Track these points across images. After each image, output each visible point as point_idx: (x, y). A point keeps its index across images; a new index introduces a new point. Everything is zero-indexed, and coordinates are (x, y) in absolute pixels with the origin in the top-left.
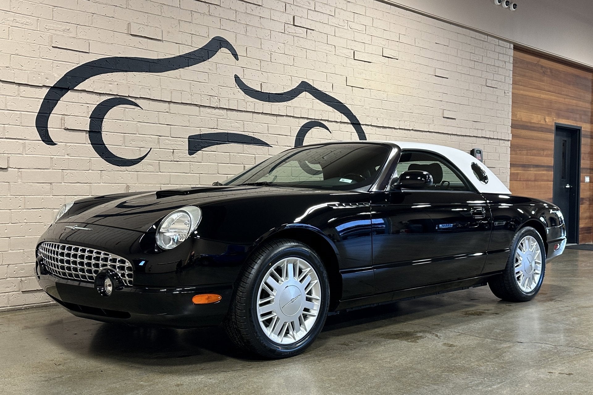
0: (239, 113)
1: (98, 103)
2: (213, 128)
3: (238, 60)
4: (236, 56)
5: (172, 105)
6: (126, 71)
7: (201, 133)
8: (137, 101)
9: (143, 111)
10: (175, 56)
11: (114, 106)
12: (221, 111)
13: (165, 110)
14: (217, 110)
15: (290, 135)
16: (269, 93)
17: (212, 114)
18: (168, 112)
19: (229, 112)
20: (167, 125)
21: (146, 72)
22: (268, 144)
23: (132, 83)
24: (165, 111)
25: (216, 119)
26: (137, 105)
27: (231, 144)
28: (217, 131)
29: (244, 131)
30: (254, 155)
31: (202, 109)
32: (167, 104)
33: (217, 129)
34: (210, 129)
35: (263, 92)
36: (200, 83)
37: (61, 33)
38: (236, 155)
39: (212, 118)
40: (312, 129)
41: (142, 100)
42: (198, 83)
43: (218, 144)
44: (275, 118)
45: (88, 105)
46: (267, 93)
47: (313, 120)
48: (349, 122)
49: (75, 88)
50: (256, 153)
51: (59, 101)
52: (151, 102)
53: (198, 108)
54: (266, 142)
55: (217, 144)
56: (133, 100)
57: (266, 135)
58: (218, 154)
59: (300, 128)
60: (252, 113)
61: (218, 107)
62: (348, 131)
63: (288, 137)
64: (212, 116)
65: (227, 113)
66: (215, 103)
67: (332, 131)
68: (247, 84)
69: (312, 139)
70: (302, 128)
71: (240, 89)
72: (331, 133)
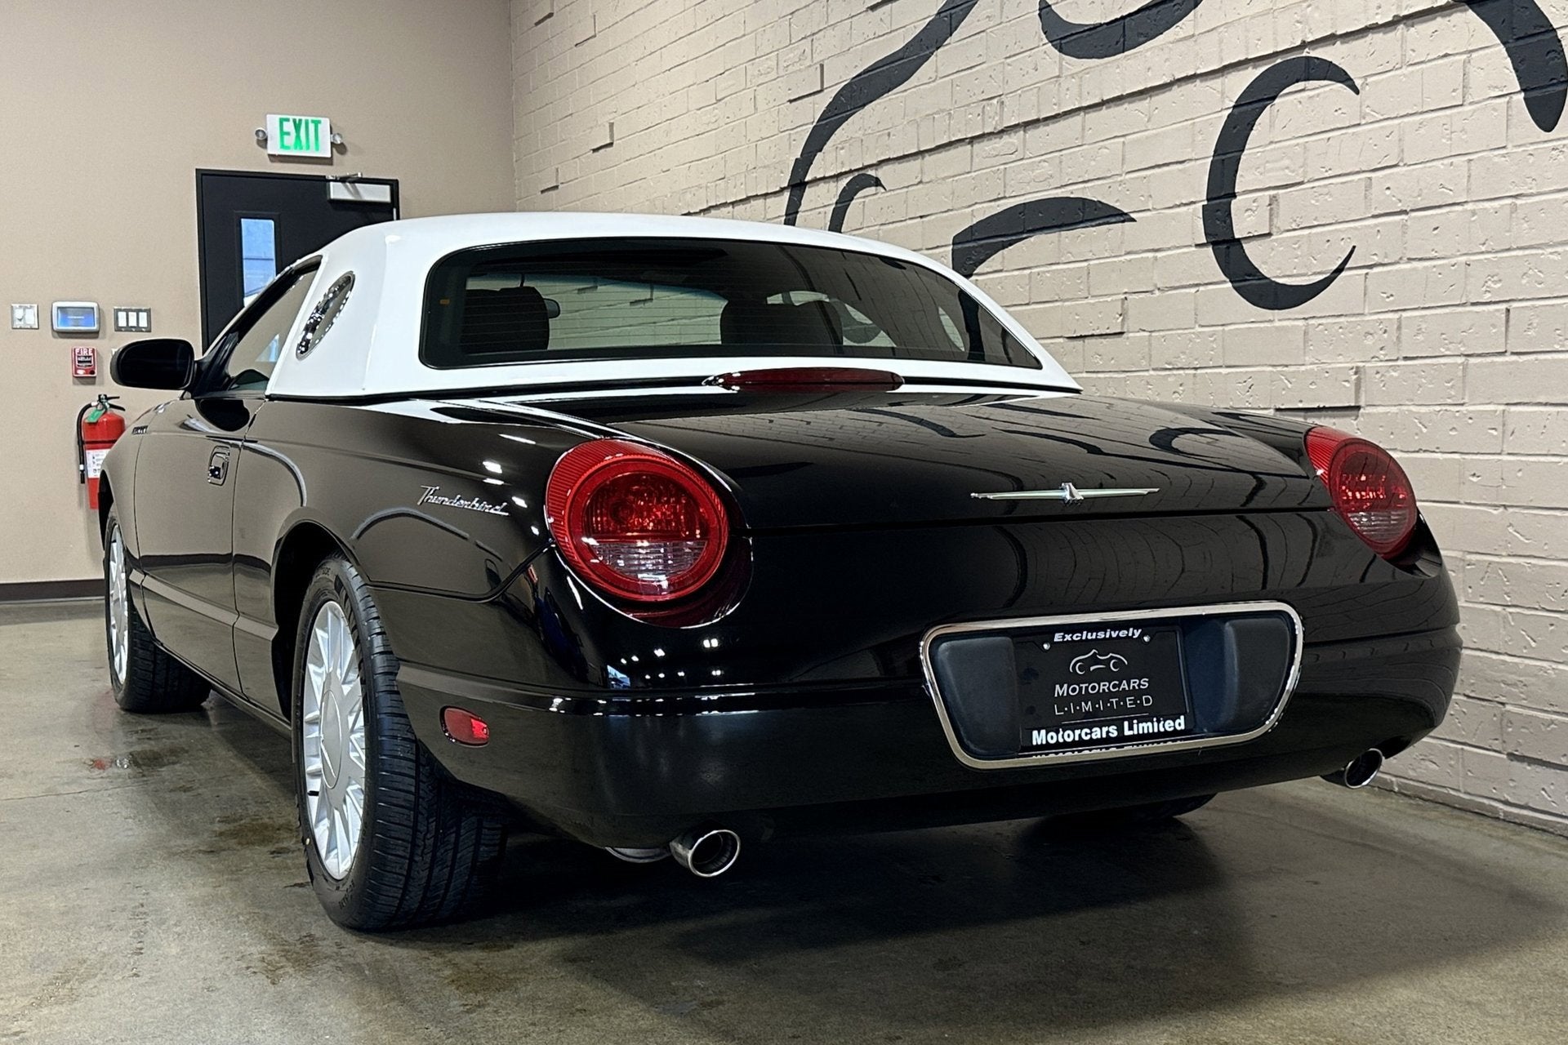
0: (1051, 127)
1: (835, 200)
2: (999, 199)
5: (927, 157)
6: (864, 105)
7: (976, 222)
8: (879, 173)
9: (889, 194)
10: (931, 19)
11: (853, 199)
12: (1014, 139)
13: (916, 178)
14: (1006, 138)
15: (1193, 155)
16: (1123, 18)
17: (995, 153)
18: (921, 182)
19: (1033, 133)
20: (921, 217)
21: (889, 91)
22: (1123, 214)
23: (870, 131)
24: (917, 181)
25: (1002, 167)
26: (877, 182)
27: (1032, 239)
28: (1005, 204)
29: (1062, 186)
30: (1085, 264)
31: (976, 146)
32: (919, 161)
33: (1005, 198)
34: (993, 203)
36: (974, 70)
37: (797, 67)
38: (1044, 272)
39: (993, 169)
40: (1277, 101)
41: (886, 168)
42: (970, 71)
43: (1004, 246)
44: (1144, 104)
45: (826, 209)
46: (1116, 20)
47: (1279, 61)
49: (806, 180)
50: (1090, 256)
51: (798, 215)
52: (897, 165)
53: (969, 147)
54: (1117, 205)
55: (1003, 248)
56: (873, 172)
57: (1119, 179)
58: (1006, 277)
59: (1230, 111)
60: (1082, 114)
61: (999, 128)
62: (1446, 55)
63: (1186, 165)
64: (994, 161)
65: (1024, 139)
66: (994, 118)
67: (1365, 77)
68: (1067, 16)
69: (1273, 146)
70: (1236, 110)
71: (1051, 42)
72: (1357, 92)
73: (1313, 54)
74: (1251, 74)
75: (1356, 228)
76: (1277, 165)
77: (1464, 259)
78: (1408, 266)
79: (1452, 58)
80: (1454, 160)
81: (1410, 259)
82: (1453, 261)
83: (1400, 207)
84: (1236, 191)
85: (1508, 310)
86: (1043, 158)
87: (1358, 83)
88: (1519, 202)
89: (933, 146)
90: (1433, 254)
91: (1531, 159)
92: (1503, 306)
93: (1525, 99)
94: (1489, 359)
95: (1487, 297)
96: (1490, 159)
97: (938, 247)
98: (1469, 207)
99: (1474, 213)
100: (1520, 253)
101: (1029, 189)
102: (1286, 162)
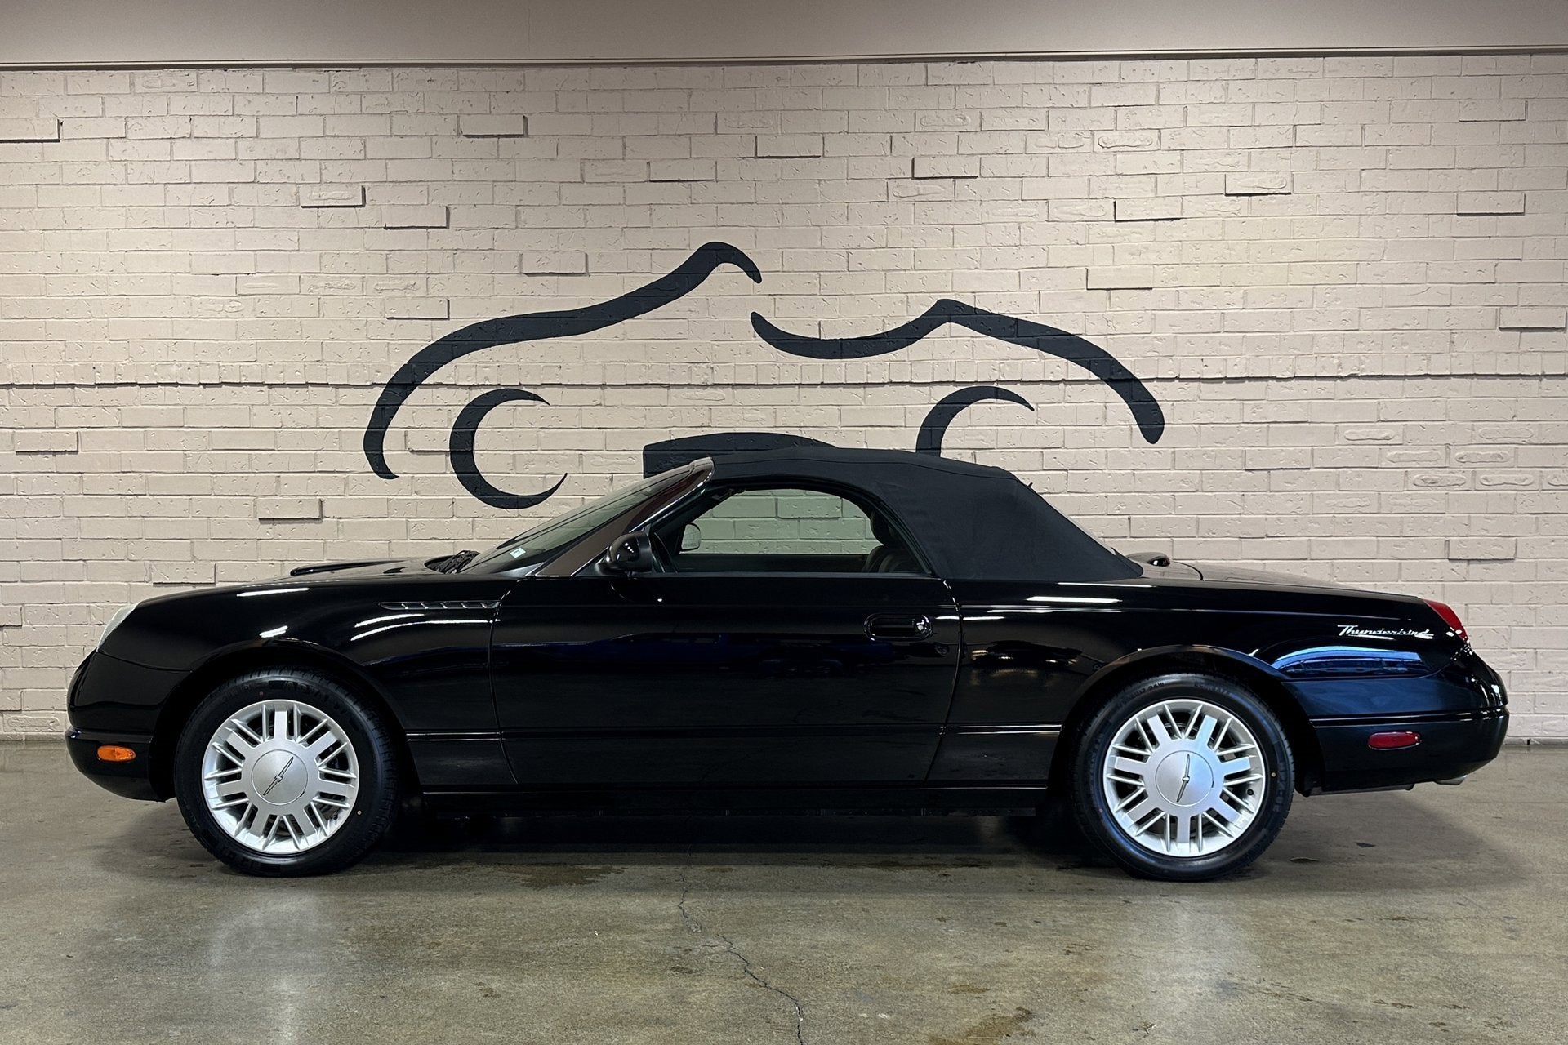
0: (763, 390)
1: (467, 403)
2: (704, 427)
3: (758, 280)
4: (754, 274)
5: (609, 390)
7: (673, 438)
8: (539, 392)
9: (550, 407)
10: (615, 298)
12: (720, 391)
13: (593, 401)
14: (710, 390)
15: (903, 424)
16: (841, 339)
17: (698, 398)
18: (600, 405)
19: (738, 391)
20: (601, 428)
23: (527, 361)
24: (595, 403)
25: (707, 407)
26: (536, 398)
28: (711, 431)
29: (776, 427)
31: (673, 390)
32: (598, 391)
33: (712, 427)
34: (694, 429)
35: (823, 340)
36: (670, 341)
37: (399, 293)
39: (696, 407)
40: (971, 405)
41: (547, 389)
42: (666, 341)
44: (859, 390)
45: (451, 407)
47: (974, 386)
48: (1096, 378)
52: (565, 390)
53: (666, 389)
54: (832, 444)
56: (531, 390)
57: (836, 429)
59: (934, 405)
60: (797, 387)
61: (709, 383)
62: (1092, 402)
63: (898, 429)
64: (697, 403)
65: (734, 394)
66: (702, 376)
67: (1037, 404)
68: (783, 328)
69: (970, 428)
70: (940, 406)
71: (766, 340)
72: (1033, 410)
73: (1000, 386)
74: (953, 389)
75: (1033, 475)
76: (977, 437)
77: (1104, 494)
78: (1068, 495)
79: (1094, 404)
80: (1098, 450)
81: (1069, 492)
82: (1097, 495)
83: (1062, 467)
84: (942, 447)
85: (1129, 519)
86: (755, 407)
87: (1033, 406)
88: (1135, 472)
89: (624, 383)
90: (1085, 491)
91: (1143, 455)
92: (1127, 517)
93: (1141, 429)
94: (1117, 540)
95: (1118, 512)
96: (1119, 452)
97: (624, 450)
98: (1106, 471)
99: (1110, 474)
100: (1137, 494)
101: (738, 424)
102: (983, 437)
